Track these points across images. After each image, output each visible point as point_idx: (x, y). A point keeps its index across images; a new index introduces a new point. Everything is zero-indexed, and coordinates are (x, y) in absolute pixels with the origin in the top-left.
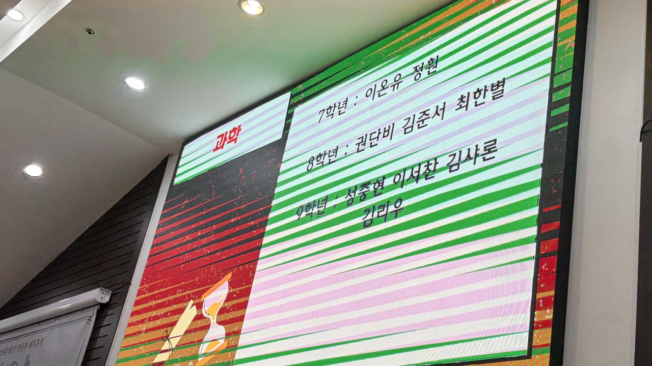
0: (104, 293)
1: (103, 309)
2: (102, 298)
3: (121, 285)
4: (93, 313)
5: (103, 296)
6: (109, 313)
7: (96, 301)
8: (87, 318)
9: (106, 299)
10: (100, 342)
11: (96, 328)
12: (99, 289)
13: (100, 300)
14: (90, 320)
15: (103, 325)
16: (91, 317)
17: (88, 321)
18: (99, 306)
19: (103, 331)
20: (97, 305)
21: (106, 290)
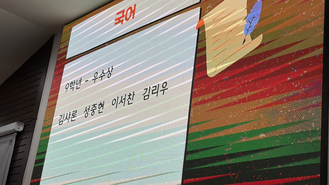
0: (19, 125)
1: (19, 135)
2: (18, 128)
3: (30, 120)
4: (13, 138)
5: (18, 127)
6: (24, 137)
7: (15, 130)
8: (9, 141)
9: (21, 129)
10: (19, 156)
11: (16, 147)
12: (16, 122)
13: (17, 130)
14: (11, 142)
15: (20, 145)
16: (11, 140)
17: (10, 143)
18: (16, 133)
19: (21, 149)
20: (15, 132)
21: (20, 123)
